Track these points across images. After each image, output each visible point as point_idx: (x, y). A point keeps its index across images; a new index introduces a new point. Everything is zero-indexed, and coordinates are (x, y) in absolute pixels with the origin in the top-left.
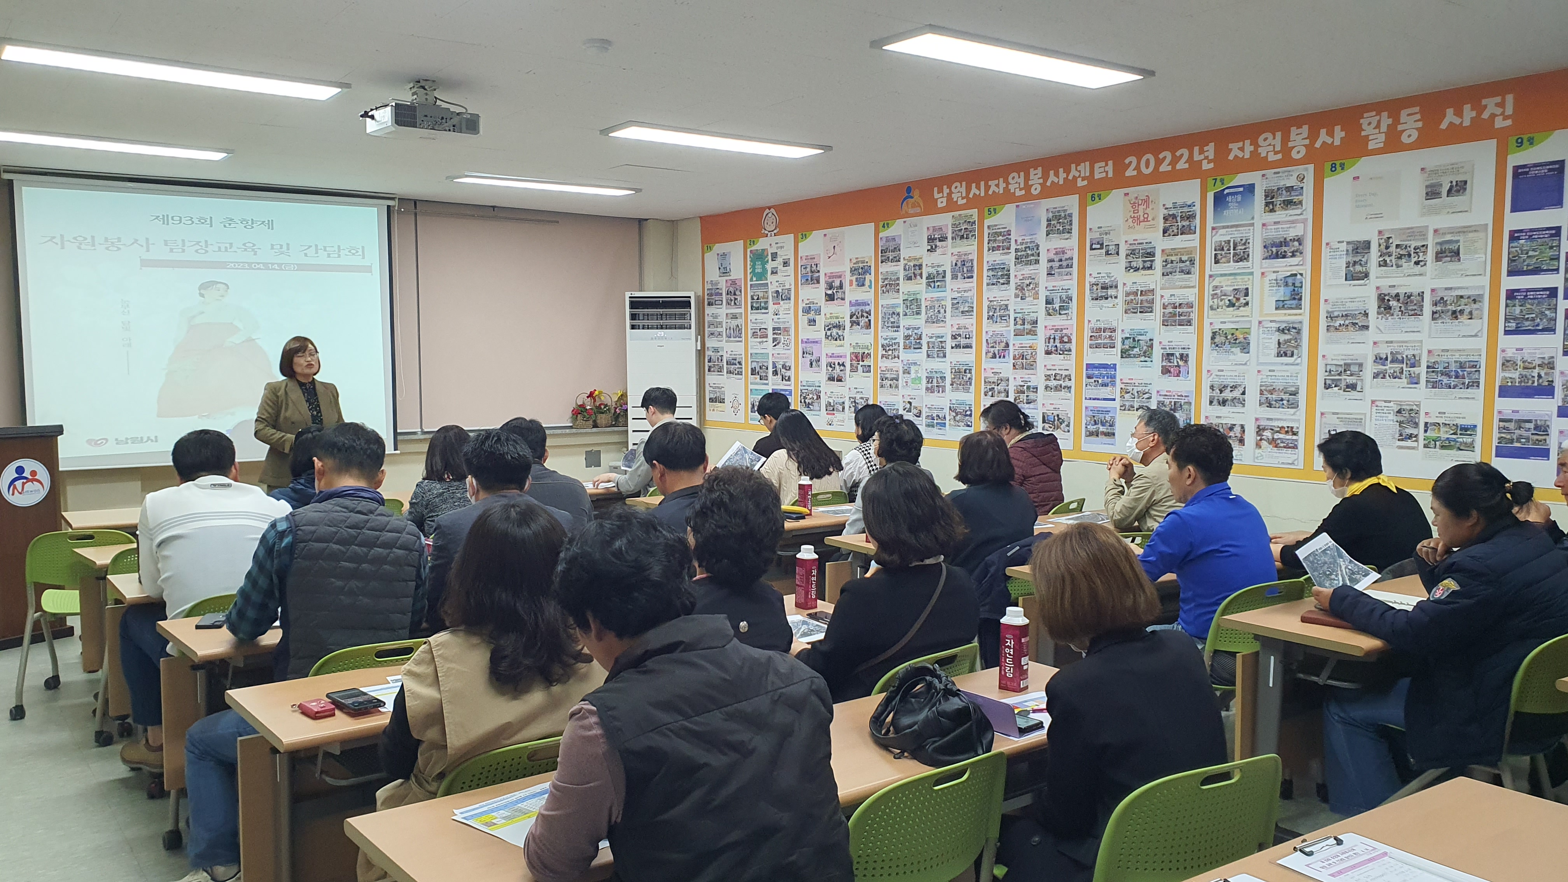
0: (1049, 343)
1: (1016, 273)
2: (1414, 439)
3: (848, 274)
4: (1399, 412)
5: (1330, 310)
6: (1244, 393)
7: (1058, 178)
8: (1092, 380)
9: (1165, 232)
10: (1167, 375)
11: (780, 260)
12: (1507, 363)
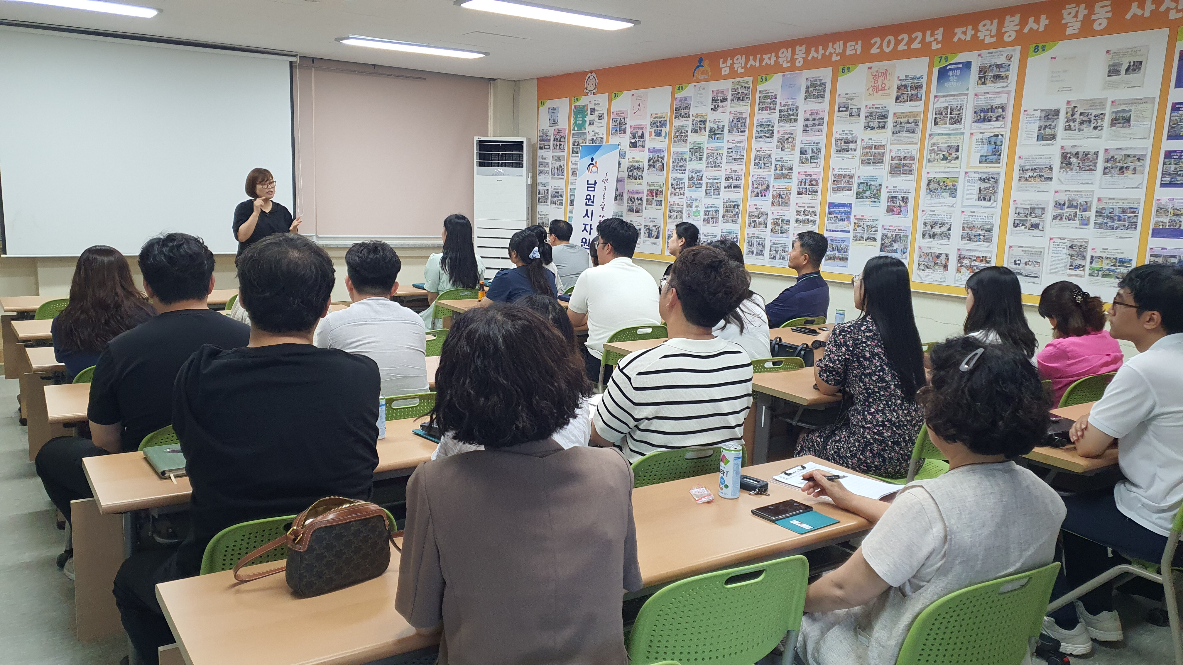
0: (801, 185)
1: (779, 129)
2: (1082, 269)
3: (649, 126)
4: (1071, 247)
5: (1022, 164)
6: (949, 229)
7: (816, 54)
8: (833, 216)
9: (897, 98)
10: (890, 214)
11: (596, 114)
12: (1161, 210)
